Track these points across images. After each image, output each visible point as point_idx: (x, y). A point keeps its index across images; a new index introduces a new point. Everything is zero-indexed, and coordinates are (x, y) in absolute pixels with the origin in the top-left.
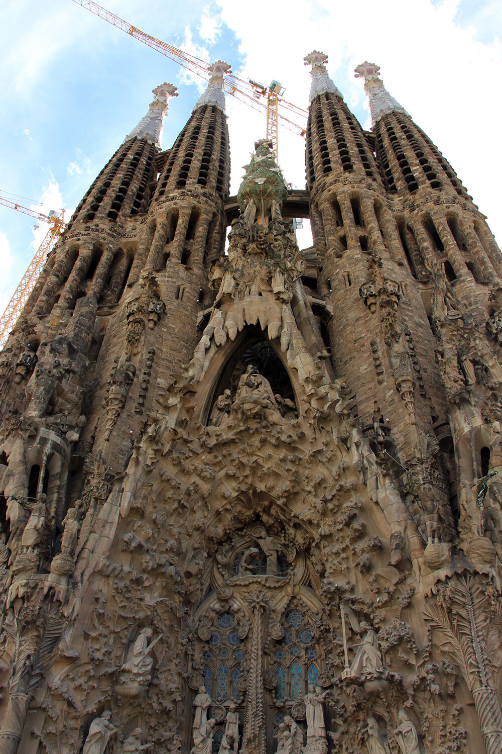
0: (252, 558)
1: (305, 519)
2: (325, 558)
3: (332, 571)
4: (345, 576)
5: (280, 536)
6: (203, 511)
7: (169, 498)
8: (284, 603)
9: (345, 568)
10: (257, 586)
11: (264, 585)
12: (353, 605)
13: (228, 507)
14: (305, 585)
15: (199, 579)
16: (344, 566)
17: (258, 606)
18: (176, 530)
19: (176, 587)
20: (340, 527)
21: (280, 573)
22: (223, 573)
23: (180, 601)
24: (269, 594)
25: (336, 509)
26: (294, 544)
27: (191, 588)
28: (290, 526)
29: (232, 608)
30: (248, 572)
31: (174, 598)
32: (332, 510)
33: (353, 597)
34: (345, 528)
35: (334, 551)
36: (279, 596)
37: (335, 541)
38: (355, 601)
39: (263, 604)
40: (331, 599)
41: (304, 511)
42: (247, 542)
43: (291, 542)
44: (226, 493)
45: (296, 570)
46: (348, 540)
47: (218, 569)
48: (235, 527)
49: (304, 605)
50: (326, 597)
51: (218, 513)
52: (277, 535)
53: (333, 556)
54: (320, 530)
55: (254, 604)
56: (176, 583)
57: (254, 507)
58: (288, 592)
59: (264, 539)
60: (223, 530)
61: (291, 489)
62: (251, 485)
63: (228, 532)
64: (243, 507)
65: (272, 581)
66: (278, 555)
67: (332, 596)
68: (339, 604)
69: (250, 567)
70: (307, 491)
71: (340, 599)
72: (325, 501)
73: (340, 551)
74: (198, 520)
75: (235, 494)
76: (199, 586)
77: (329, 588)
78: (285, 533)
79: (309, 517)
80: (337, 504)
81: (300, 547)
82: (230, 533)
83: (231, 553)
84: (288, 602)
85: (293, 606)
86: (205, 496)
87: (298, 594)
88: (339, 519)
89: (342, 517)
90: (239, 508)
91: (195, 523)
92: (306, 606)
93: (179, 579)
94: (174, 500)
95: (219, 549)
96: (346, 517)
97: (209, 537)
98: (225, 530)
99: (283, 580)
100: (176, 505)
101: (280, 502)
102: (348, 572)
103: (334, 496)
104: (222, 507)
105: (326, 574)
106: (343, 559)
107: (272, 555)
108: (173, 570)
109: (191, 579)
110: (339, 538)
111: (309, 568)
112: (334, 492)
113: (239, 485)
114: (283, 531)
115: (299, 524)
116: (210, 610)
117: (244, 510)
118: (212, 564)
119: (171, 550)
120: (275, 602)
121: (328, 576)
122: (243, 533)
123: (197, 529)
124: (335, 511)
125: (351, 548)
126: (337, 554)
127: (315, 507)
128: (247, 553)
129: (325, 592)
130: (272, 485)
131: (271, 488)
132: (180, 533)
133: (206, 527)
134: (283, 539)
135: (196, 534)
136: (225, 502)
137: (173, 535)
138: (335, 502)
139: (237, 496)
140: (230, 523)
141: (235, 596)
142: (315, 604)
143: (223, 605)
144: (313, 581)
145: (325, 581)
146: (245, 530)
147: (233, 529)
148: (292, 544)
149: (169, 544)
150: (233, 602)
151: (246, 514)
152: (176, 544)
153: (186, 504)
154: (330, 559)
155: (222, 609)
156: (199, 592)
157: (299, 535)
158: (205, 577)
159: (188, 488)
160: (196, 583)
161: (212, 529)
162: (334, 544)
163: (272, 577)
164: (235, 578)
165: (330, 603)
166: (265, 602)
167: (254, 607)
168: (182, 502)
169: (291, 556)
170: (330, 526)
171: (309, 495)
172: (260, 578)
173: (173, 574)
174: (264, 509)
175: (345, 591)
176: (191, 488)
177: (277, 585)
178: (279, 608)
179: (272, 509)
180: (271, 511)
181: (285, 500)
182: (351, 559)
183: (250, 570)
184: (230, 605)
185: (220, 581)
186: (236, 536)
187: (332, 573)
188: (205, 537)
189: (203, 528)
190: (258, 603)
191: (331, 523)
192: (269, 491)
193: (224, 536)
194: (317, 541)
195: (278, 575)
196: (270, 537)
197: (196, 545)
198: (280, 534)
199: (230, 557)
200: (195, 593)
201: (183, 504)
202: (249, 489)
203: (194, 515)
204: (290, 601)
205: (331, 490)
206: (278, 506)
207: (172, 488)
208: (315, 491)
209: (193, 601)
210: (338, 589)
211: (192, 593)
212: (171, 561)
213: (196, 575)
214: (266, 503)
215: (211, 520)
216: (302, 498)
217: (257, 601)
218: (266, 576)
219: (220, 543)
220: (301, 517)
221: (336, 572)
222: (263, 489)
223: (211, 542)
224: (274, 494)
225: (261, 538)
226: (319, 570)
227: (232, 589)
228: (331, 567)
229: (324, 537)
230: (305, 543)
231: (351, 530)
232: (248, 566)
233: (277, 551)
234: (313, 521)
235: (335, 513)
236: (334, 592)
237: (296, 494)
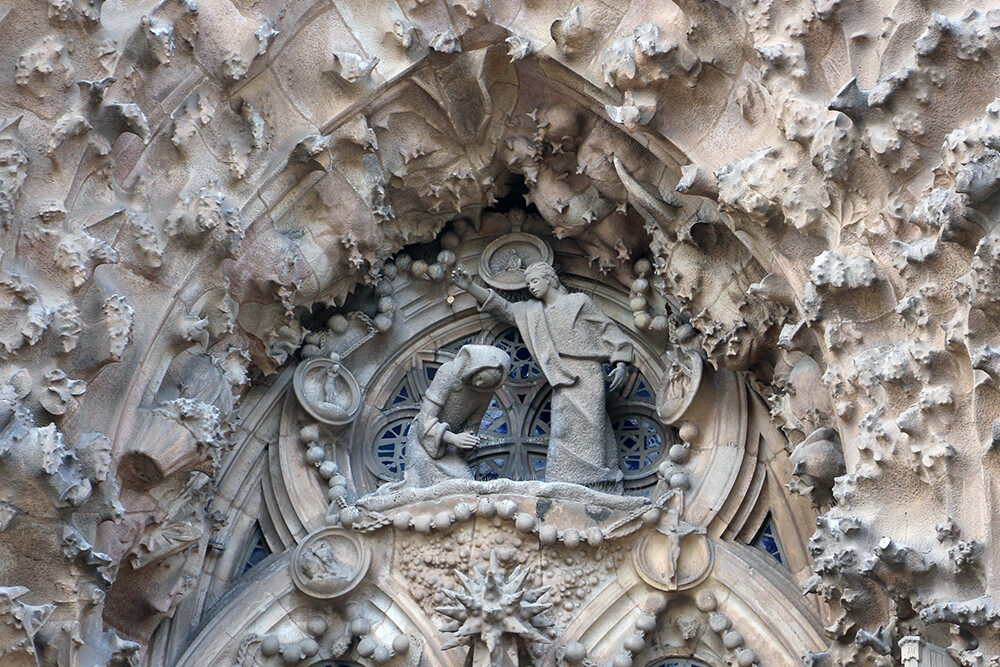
0: (475, 393)
1: (748, 204)
2: (841, 407)
3: (869, 470)
4: (940, 499)
5: (626, 290)
6: (226, 149)
7: (39, 76)
8: (629, 623)
9: (937, 459)
10: (496, 535)
11: (530, 534)
12: (971, 648)
13: (360, 131)
14: (740, 537)
15: (196, 495)
16: (934, 448)
17: (491, 637)
18: (75, 243)
19: (69, 531)
20: (923, 246)
21: (619, 476)
22: (329, 467)
23: (89, 606)
24: (556, 577)
25: (914, 153)
26: (697, 332)
27: (157, 541)
28: (673, 237)
29: (365, 645)
30: (455, 467)
31: (59, 589)
32: (888, 158)
33: (972, 604)
34: (952, 254)
35: (887, 369)
36: (606, 591)
37: (897, 320)
38: (978, 628)
39: (515, 625)
40: (859, 613)
41: (745, 164)
42: (455, 317)
43: (682, 321)
44: (346, 57)
45: (697, 464)
46: (962, 315)
47: (304, 445)
48: (397, 238)
49: (729, 638)
50: (834, 597)
51: (303, 162)
52: (610, 283)
53: (883, 397)
54: (820, 259)
55: (471, 624)
56: (68, 510)
57: (495, 135)
58: (649, 570)
59: (543, 300)
60: (329, 253)
61: (684, 46)
62: (481, 19)
63: (357, 259)
64: (438, 136)
65: (574, 512)
66: (607, 384)
67: (864, 596)
68: (895, 639)
69: (464, 439)
70: (764, 58)
71: (906, 613)
72: (856, 112)
73: (915, 369)
74: (195, 195)
75: (393, 68)
76: (197, 531)
77: (850, 558)
78: (650, 275)
79: (767, 193)
80: (918, 127)
81: (721, 346)
82: (366, 266)
83: (370, 371)
84: (648, 621)
85: (674, 643)
86: (236, 72)
87: (702, 582)
88: (920, 211)
89: (934, 200)
90: (414, 141)
91: (178, 212)
92: (742, 644)
93: (85, 491)
94: (67, 89)
95: (310, 349)
96: (958, 200)
97: (253, 284)
98: (343, 249)
99: (629, 508)
100: (75, 114)
101: (624, 113)
102: (952, 480)
103: (903, 87)
104: (324, 132)
105: (842, 488)
106: (930, 411)
107: (577, 381)
108: (49, 445)
109: (157, 493)
110: (915, 303)
111: (768, 454)
112: (908, 63)
113: (413, 22)
114: (642, 266)
115: (720, 228)
116: (253, 651)
117: (441, 155)
118: (271, 423)
119: (46, 345)
120: (584, 617)
121: (849, 498)
122: (436, 270)
123: (191, 240)
124: (906, 164)
125: (976, 354)
126: (902, 385)
127: (803, 143)
128: (450, 369)
129: (828, 573)
130: (588, 24)
131: (584, 43)
132: (97, 261)
133: (240, 231)
134: (637, 302)
135: (184, 270)
136: (339, 107)
137: (58, 271)
138: (909, 118)
139: (406, 76)
140: (368, 216)
141: (382, 583)
142: (786, 631)
143: (318, 625)
144: (781, 523)
145: (834, 518)
146: (445, 256)
147: (388, 248)
148: (682, 331)
149: (36, 315)
150: (372, 616)
151: (452, 171)
152: (73, 316)
153: (129, 109)
154: (866, 410)
155: (312, 645)
156: (195, 564)
157: (718, 284)
158: (232, 486)
159: (144, 28)
160: (181, 516)
161: (276, 244)
162: (893, 334)
163: (572, 495)
164: (385, 494)
165: (852, 633)
166: (529, 618)
167: (475, 640)
168: (109, 100)
169: (674, 390)
170: (875, 240)
171: (776, 81)
172: (515, 494)
173: (52, 464)
174: (546, 145)
175: (929, 576)
176: (161, 27)
177: (594, 534)
178: (605, 648)
179: (585, 148)
180: (583, 161)
181: (649, 102)
182: (971, 413)
183: (468, 456)
184: (358, 625)
185: (309, 507)
186: (401, 282)
187: (872, 480)
188: (235, 283)
189: (220, 236)
190: (493, 619)
191: (881, 229)
192: (569, 57)
193: (334, 282)
194: (804, 319)
195: (607, 485)
196: (571, 290)
197: (188, 325)
198: (625, 279)
199: (369, 389)
200: (176, 563)
201: (116, 109)
202: (466, 43)
203: (176, 172)
204: (661, 615)
205: (893, 52)
206: (615, 131)
207: (57, 23)
208: (809, 57)
209: (163, 605)
210: (893, 561)
211: (158, 564)
212: (48, 403)
213: (184, 475)
214: (557, 118)
215: (269, 196)
216: (741, 92)
217: (488, 607)
218: (544, 486)
219: (317, 319)
220: (727, 195)
221: (888, 480)
222: (544, 44)
223: (269, 311)
224: (597, 70)
225: (524, 294)
226: (811, 463)
227: (366, 549)
228: (867, 452)
229: (837, 298)
230: (746, 329)
231: (977, 263)
232: (451, 437)
233: (606, 364)
234: (790, 216)
235: (909, 176)
236: (872, 574)
237: (710, 73)
